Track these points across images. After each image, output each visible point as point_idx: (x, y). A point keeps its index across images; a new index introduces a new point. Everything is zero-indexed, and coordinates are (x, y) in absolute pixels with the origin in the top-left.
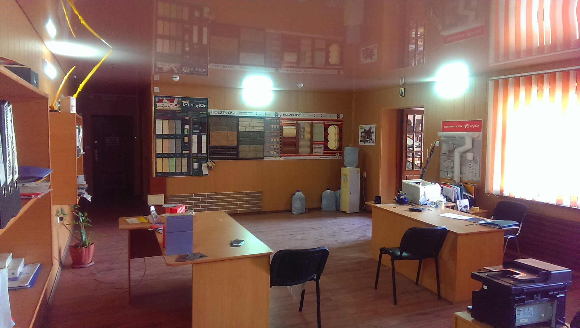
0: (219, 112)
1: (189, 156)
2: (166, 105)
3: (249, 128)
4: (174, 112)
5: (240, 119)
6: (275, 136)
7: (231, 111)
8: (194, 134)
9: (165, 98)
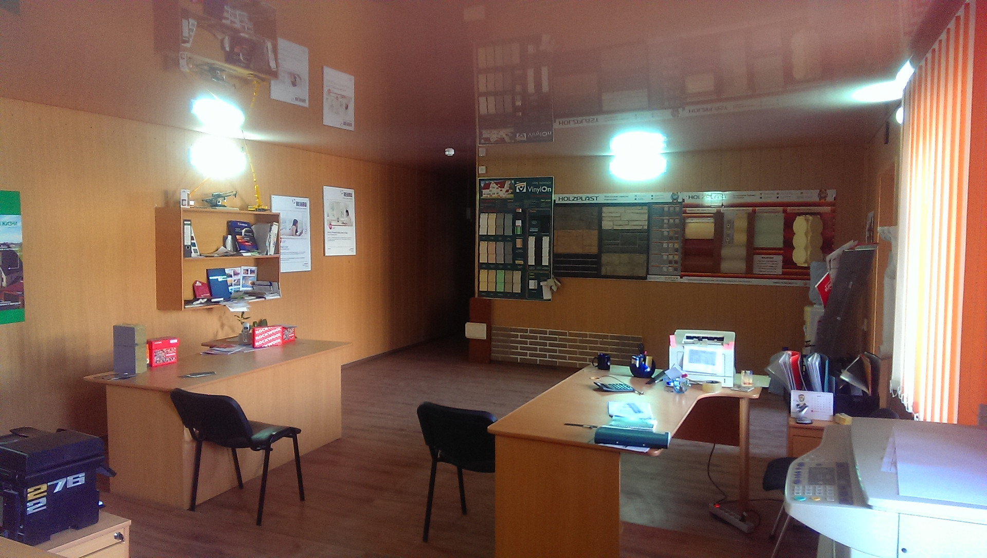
0: (571, 198)
1: (524, 269)
2: (494, 192)
3: (621, 223)
4: (504, 201)
5: (605, 209)
6: (671, 238)
7: (590, 195)
8: (531, 234)
9: (493, 182)
